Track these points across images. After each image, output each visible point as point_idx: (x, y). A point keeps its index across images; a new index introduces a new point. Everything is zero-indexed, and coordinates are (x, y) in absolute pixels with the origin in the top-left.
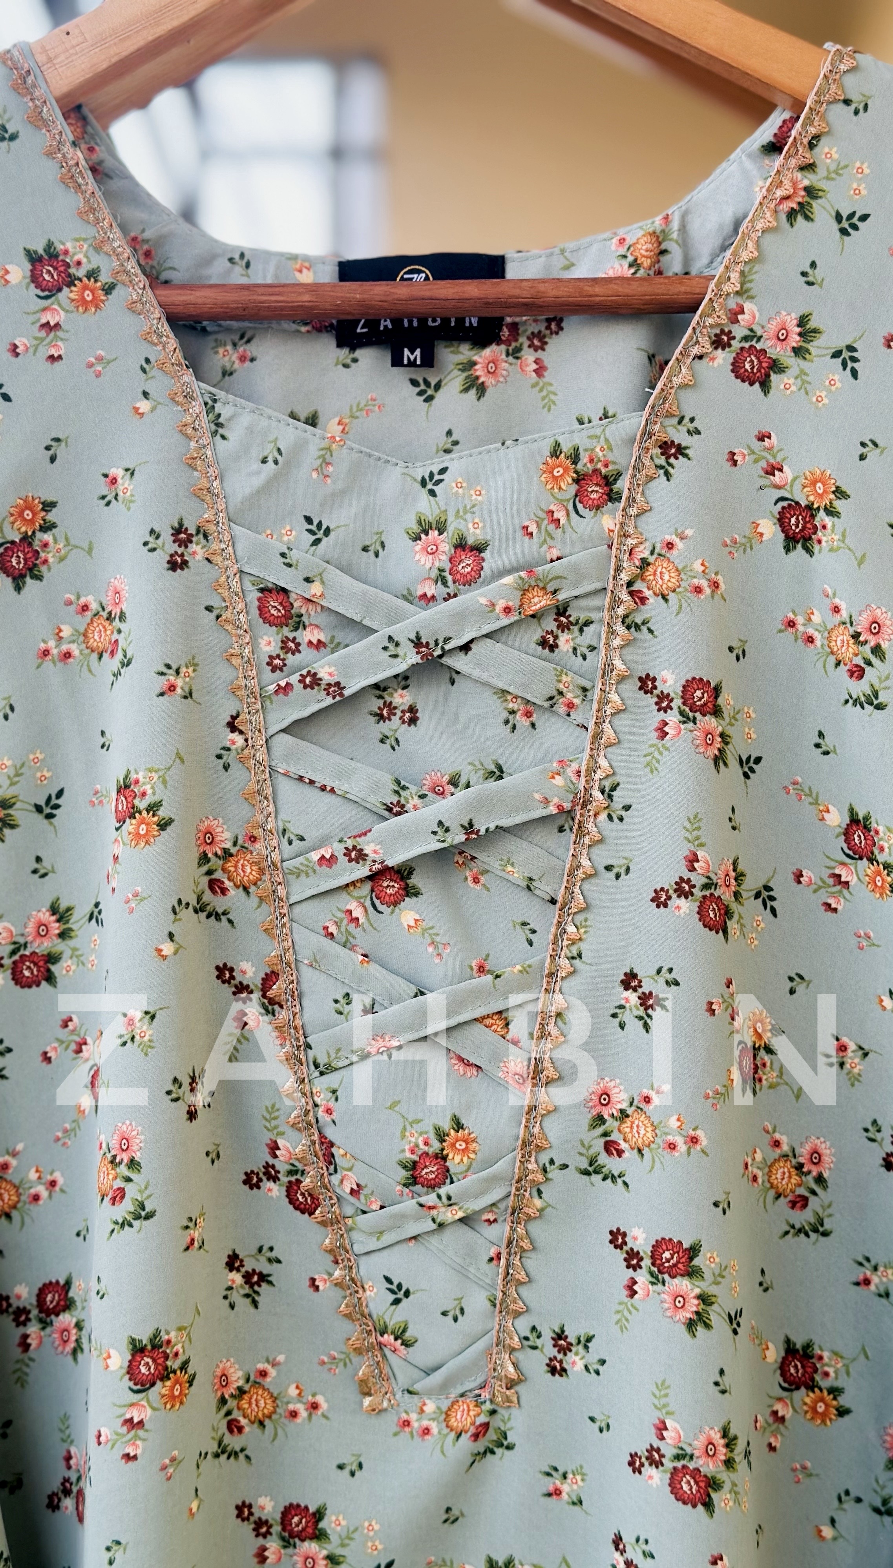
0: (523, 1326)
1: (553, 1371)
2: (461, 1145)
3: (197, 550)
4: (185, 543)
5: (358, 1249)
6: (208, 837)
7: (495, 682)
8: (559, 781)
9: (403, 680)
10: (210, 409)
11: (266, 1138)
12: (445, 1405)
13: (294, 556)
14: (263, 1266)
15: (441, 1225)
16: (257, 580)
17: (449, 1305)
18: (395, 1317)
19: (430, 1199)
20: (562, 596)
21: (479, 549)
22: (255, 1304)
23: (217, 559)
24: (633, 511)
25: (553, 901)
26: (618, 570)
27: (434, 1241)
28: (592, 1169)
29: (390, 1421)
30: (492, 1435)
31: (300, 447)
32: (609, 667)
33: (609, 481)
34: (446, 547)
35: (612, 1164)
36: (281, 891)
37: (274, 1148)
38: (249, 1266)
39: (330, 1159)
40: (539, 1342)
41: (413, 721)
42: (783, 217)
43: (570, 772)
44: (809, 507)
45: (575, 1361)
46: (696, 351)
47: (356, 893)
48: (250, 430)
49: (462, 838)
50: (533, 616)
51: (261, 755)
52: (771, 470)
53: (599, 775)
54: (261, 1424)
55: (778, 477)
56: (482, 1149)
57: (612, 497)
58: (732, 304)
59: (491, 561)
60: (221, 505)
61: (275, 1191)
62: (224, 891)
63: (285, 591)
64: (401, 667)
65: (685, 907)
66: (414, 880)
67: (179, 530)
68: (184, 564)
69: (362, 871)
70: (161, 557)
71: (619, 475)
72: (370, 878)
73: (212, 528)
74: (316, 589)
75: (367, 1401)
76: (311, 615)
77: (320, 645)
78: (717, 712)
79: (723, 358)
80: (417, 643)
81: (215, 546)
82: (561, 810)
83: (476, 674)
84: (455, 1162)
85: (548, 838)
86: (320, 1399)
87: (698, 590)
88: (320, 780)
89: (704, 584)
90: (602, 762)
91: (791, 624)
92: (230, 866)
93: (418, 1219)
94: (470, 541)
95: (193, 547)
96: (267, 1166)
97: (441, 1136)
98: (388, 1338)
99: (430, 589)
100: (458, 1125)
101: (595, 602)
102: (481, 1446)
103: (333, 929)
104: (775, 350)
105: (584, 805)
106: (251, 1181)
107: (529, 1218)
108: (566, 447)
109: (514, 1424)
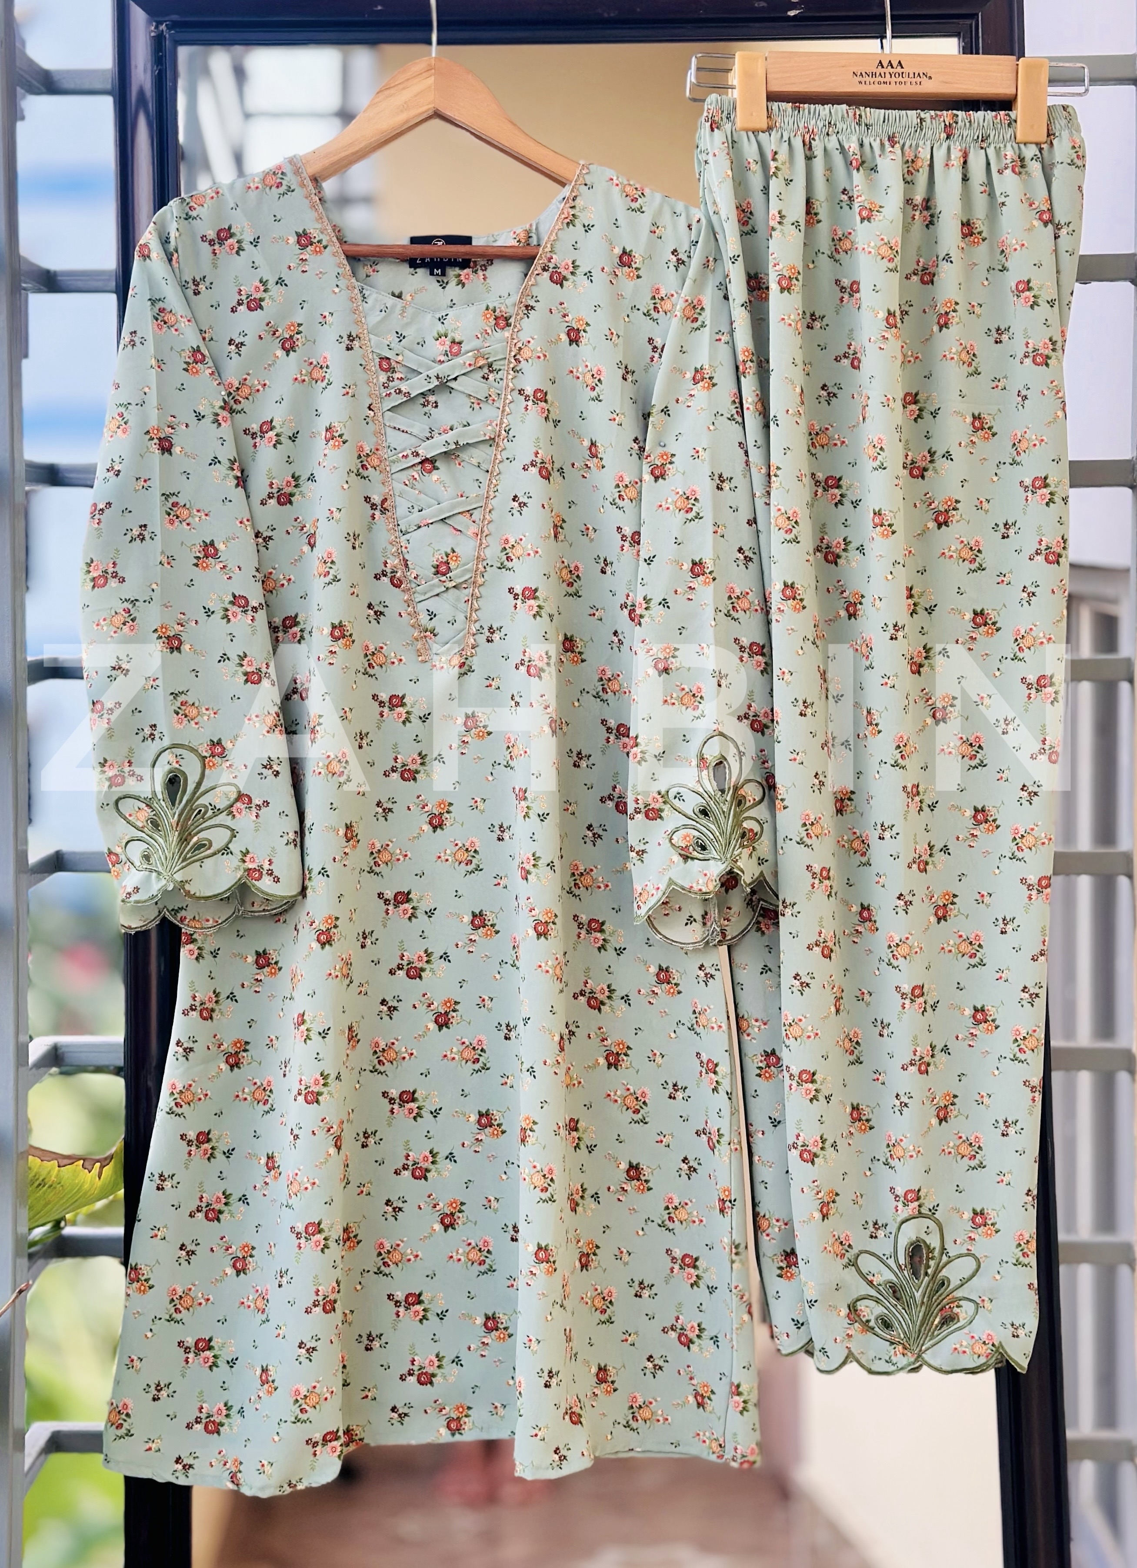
0: (478, 625)
1: (488, 641)
2: (454, 558)
3: (356, 343)
4: (352, 341)
5: (417, 600)
6: (361, 449)
7: (466, 392)
8: (490, 428)
9: (432, 391)
10: (361, 292)
11: (383, 560)
12: (449, 658)
13: (392, 346)
14: (381, 609)
15: (447, 589)
16: (380, 355)
17: (450, 619)
18: (430, 625)
19: (444, 578)
20: (490, 360)
21: (460, 343)
22: (378, 623)
23: (364, 347)
24: (516, 330)
25: (488, 471)
26: (511, 351)
27: (445, 595)
28: (502, 567)
29: (429, 665)
30: (466, 667)
31: (394, 306)
32: (508, 386)
33: (507, 319)
34: (448, 343)
35: (509, 564)
36: (388, 469)
37: (386, 563)
38: (376, 608)
39: (406, 566)
40: (483, 631)
41: (436, 406)
42: (565, 225)
43: (494, 424)
44: (578, 329)
45: (496, 637)
46: (536, 272)
47: (416, 469)
48: (376, 300)
49: (454, 447)
50: (480, 367)
51: (380, 419)
52: (564, 316)
53: (504, 425)
54: (381, 666)
55: (567, 319)
56: (462, 560)
57: (508, 325)
58: (548, 255)
59: (464, 347)
60: (365, 327)
61: (386, 580)
62: (367, 469)
63: (389, 359)
64: (431, 386)
65: (534, 471)
66: (437, 464)
67: (350, 336)
68: (352, 349)
69: (418, 460)
70: (344, 346)
71: (511, 317)
72: (420, 463)
73: (361, 336)
74: (400, 358)
75: (420, 659)
76: (398, 368)
77: (401, 379)
78: (546, 401)
79: (546, 275)
80: (438, 377)
81: (363, 342)
82: (491, 439)
83: (459, 388)
84: (452, 565)
85: (485, 448)
86: (402, 658)
87: (539, 357)
88: (402, 428)
89: (541, 355)
90: (505, 420)
91: (572, 372)
92: (369, 459)
93: (439, 587)
94: (457, 340)
95: (355, 342)
96: (383, 571)
97: (447, 555)
98: (428, 633)
99: (442, 358)
100: (454, 551)
101: (502, 362)
102: (463, 670)
103: (407, 483)
104: (565, 273)
105: (499, 436)
106: (377, 577)
107: (480, 585)
108: (491, 307)
109: (475, 662)
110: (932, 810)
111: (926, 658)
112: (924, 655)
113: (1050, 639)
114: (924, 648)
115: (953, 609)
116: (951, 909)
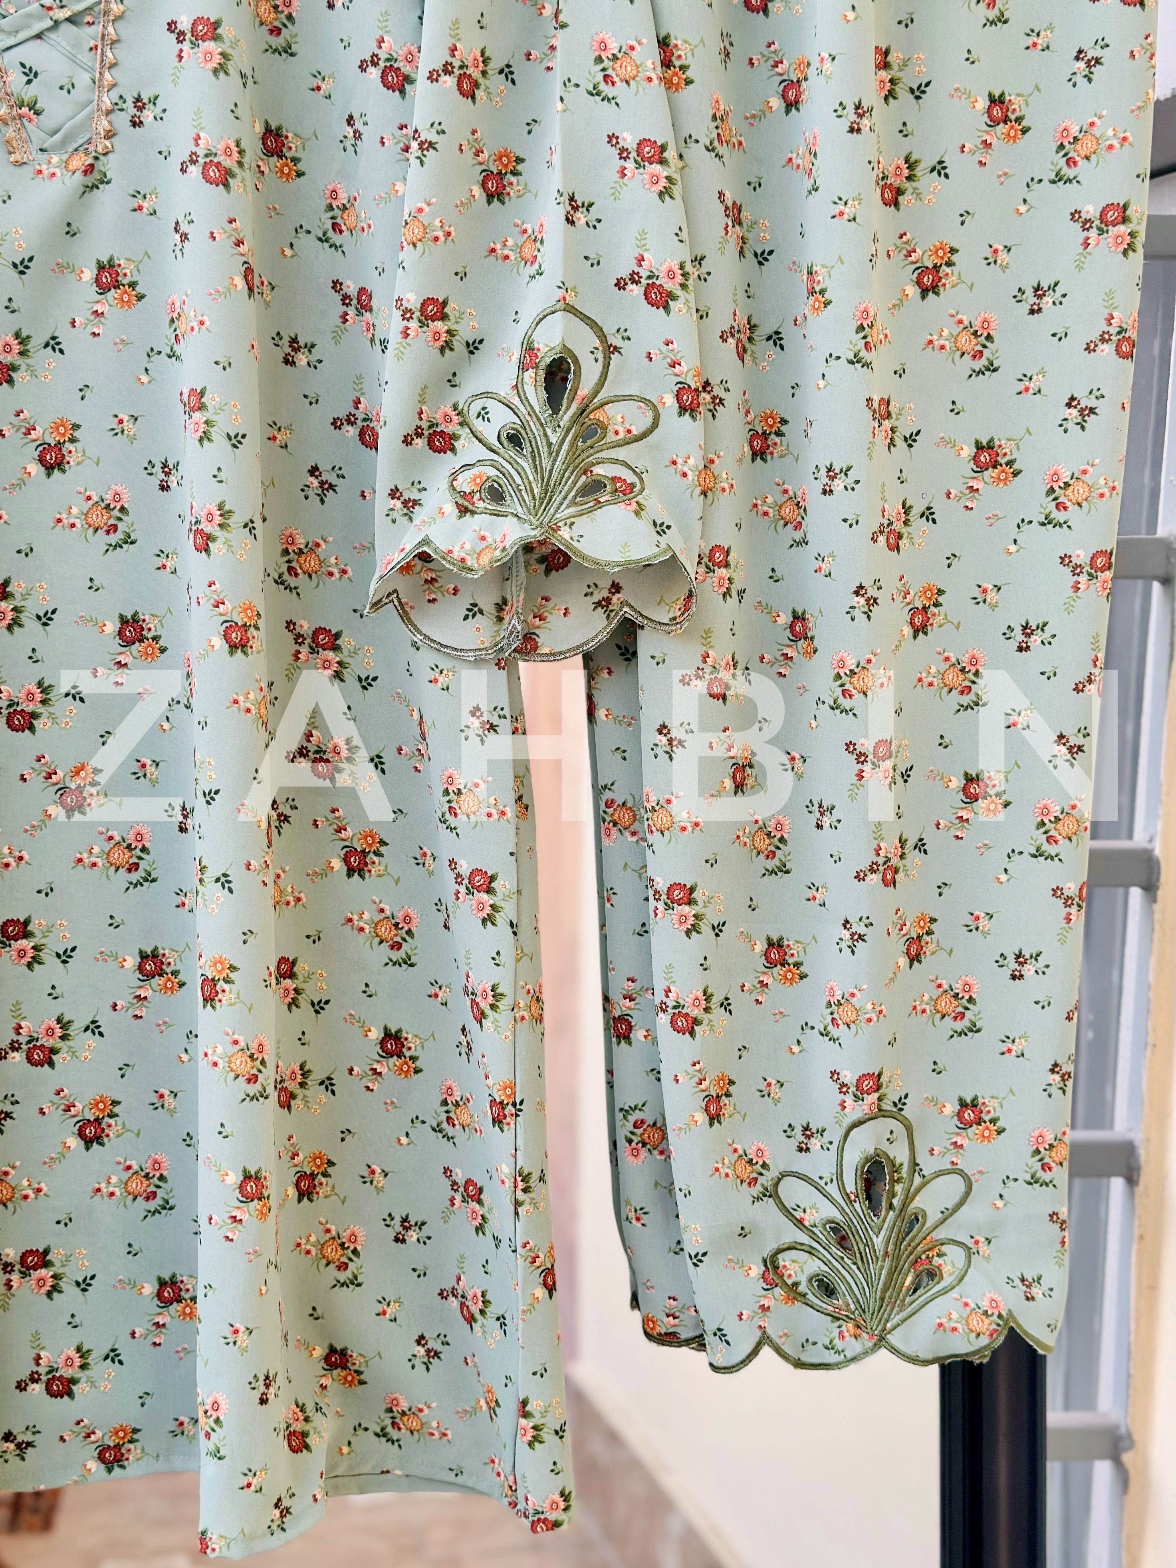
0: (114, 95)
1: (134, 124)
5: (3, 46)
12: (65, 157)
15: (56, 22)
17: (64, 81)
18: (29, 93)
27: (52, 36)
29: (28, 171)
30: (96, 175)
40: (124, 106)
45: (148, 115)
75: (12, 158)
93: (40, 18)
98: (25, 110)
102: (90, 180)
109: (111, 166)
110: (910, 446)
111: (909, 178)
112: (906, 172)
113: (1125, 139)
114: (907, 161)
115: (957, 89)
116: (934, 615)
